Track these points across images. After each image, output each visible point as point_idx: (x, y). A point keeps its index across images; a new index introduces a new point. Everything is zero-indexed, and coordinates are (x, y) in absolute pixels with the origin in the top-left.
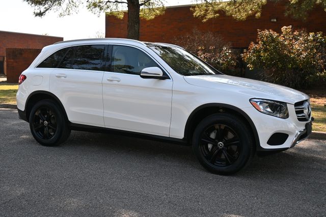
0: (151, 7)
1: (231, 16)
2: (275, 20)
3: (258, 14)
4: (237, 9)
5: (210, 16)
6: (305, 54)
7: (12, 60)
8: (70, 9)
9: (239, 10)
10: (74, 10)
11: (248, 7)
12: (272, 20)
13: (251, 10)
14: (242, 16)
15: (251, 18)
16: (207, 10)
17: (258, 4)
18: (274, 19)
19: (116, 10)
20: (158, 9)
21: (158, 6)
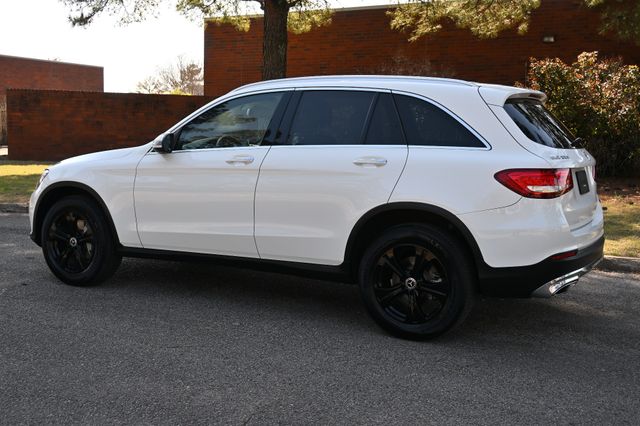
0: (303, 9)
1: (468, 28)
2: (552, 40)
3: (523, 27)
4: (480, 16)
5: (423, 29)
6: (625, 109)
7: (20, 114)
8: (142, 9)
9: (484, 18)
10: (150, 12)
11: (503, 12)
12: (546, 39)
13: (509, 17)
14: (490, 28)
15: (507, 34)
16: (418, 17)
17: (523, 6)
18: (548, 36)
19: (235, 14)
20: (317, 12)
21: (317, 8)
